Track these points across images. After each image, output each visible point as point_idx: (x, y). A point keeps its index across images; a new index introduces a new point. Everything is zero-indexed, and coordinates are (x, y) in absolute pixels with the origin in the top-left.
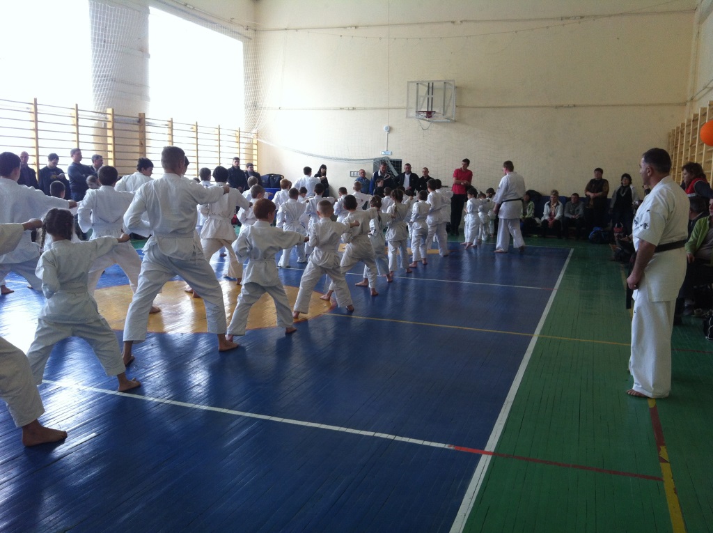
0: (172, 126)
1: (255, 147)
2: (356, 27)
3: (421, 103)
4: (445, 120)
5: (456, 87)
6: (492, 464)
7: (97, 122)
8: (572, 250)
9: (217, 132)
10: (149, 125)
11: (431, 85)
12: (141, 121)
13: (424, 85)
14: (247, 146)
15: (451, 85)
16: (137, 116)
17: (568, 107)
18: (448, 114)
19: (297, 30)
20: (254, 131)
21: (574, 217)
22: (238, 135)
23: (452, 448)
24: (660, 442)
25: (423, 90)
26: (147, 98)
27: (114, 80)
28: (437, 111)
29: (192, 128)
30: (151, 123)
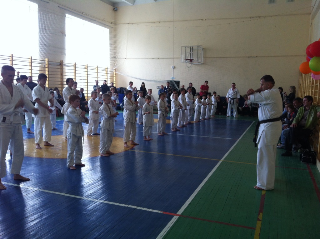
0: (76, 66)
1: (114, 75)
3: (187, 56)
4: (198, 63)
6: (178, 221)
7: (41, 64)
8: (254, 121)
9: (97, 69)
10: (65, 66)
11: (192, 48)
12: (61, 64)
13: (189, 48)
14: (111, 75)
15: (201, 47)
16: (60, 62)
17: (254, 57)
18: (200, 61)
19: (132, 24)
20: (114, 68)
21: (256, 106)
22: (106, 70)
23: (162, 213)
24: (261, 211)
25: (188, 50)
26: (65, 54)
27: (49, 46)
28: (194, 59)
29: (85, 67)
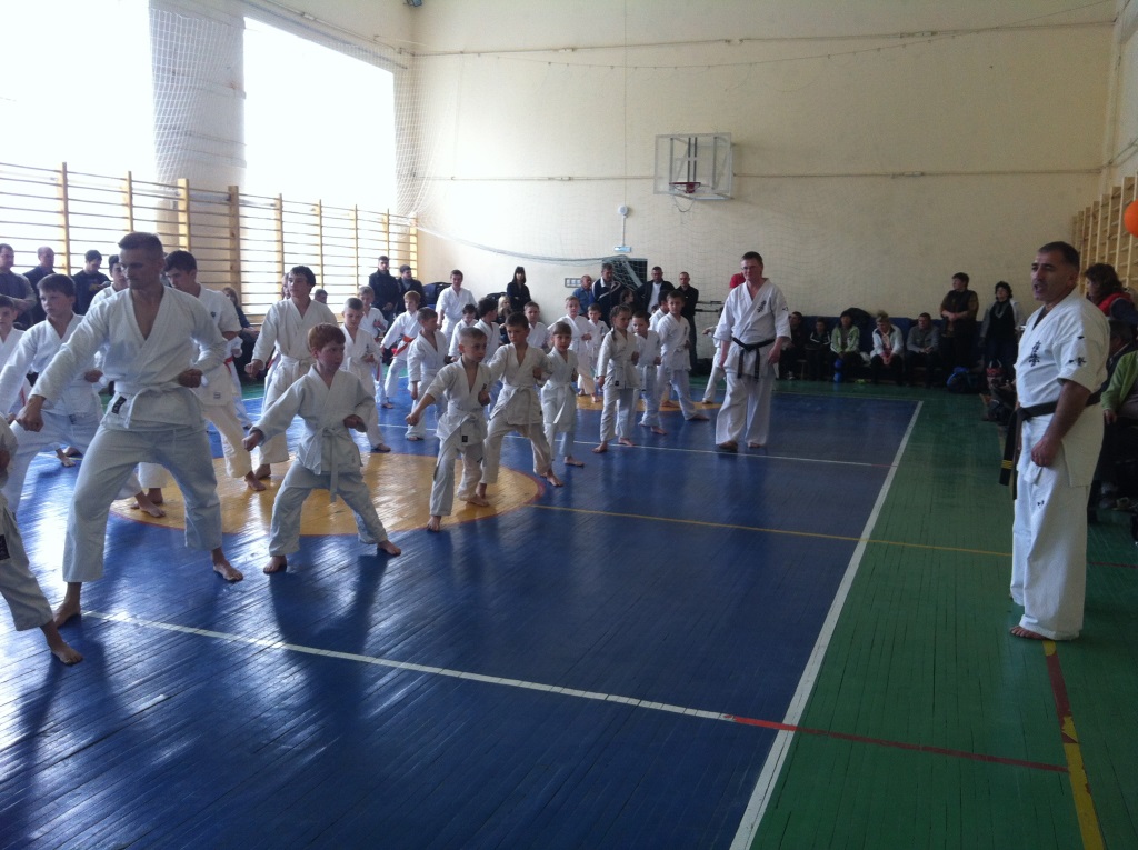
0: (282, 207)
1: (413, 239)
2: (574, 49)
3: (678, 169)
4: (716, 197)
5: (733, 145)
6: (795, 747)
7: (162, 199)
8: (920, 404)
9: (353, 215)
10: (246, 204)
11: (693, 142)
12: (233, 199)
13: (682, 141)
14: (402, 238)
15: (725, 140)
16: (227, 190)
17: (913, 176)
18: (722, 187)
19: (479, 54)
20: (412, 214)
21: (922, 351)
22: (386, 221)
23: (731, 719)
24: (1063, 710)
25: (681, 149)
26: (243, 164)
27: (189, 134)
28: (703, 182)
29: (313, 210)
30: (248, 202)
